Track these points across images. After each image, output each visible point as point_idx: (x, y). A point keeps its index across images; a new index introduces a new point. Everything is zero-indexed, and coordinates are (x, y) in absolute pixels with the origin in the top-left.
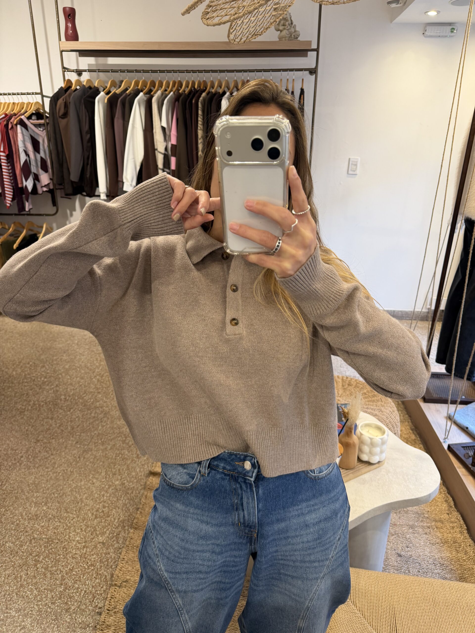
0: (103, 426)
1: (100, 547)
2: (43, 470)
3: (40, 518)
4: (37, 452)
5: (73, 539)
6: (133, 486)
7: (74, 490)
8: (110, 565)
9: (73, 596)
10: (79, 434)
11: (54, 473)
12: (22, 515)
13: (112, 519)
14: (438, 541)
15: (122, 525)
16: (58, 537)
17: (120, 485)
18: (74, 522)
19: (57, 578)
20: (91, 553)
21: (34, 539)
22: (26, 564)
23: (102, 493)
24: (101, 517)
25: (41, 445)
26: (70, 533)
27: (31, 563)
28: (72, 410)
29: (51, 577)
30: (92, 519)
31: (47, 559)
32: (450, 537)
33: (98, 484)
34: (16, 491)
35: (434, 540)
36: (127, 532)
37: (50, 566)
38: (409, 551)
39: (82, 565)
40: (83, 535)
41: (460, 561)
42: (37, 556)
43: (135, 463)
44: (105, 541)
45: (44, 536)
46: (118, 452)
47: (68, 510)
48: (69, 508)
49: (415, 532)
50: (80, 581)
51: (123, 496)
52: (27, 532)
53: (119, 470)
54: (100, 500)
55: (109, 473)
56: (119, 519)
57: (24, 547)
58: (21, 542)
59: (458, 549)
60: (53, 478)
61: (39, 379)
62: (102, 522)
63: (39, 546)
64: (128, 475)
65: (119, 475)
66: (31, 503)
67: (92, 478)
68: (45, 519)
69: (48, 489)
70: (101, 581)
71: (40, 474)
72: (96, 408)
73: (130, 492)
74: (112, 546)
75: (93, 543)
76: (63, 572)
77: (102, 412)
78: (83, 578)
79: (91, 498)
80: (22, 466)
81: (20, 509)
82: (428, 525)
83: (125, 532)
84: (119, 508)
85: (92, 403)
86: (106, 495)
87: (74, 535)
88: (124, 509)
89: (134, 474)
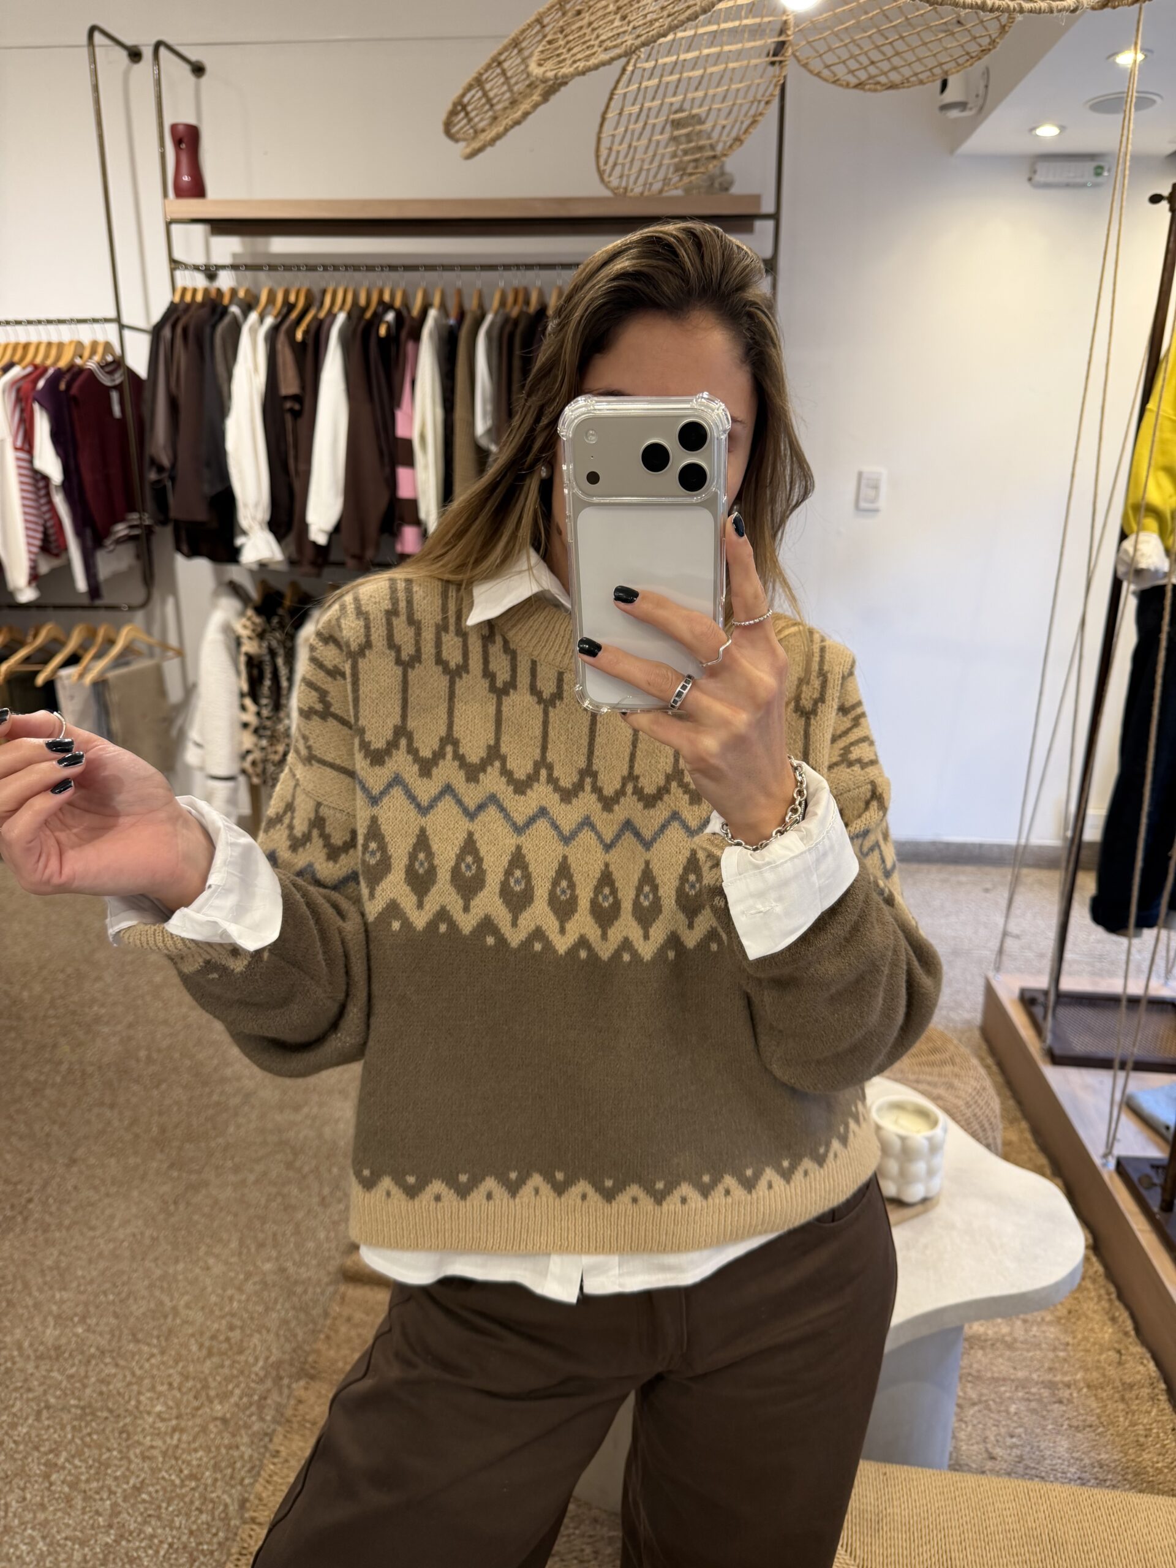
0: (238, 1127)
1: (215, 1430)
2: (82, 1234)
3: (66, 1355)
4: (70, 1188)
5: (148, 1408)
6: (309, 1274)
7: (158, 1283)
8: (238, 1477)
9: (139, 1557)
10: (176, 1144)
11: (110, 1241)
12: (20, 1348)
13: (251, 1360)
14: (1092, 1419)
15: (274, 1373)
16: (110, 1405)
17: (275, 1273)
18: (152, 1366)
19: (101, 1510)
20: (193, 1446)
21: (48, 1407)
22: (21, 1472)
23: (229, 1292)
24: (225, 1353)
25: (81, 1172)
26: (139, 1393)
27: (36, 1469)
28: (164, 1086)
29: (84, 1508)
30: (198, 1359)
31: (77, 1462)
32: (1123, 1410)
33: (218, 1269)
34: (9, 1287)
35: (1080, 1418)
36: (286, 1391)
37: (83, 1478)
38: (1011, 1447)
39: (167, 1476)
40: (174, 1397)
41: (1147, 1473)
42: (51, 1451)
43: (315, 1217)
44: (228, 1416)
45: (73, 1402)
46: (273, 1190)
47: (140, 1336)
48: (142, 1330)
49: (1031, 1398)
50: (159, 1518)
51: (281, 1300)
52: (29, 1390)
53: (275, 1235)
54: (221, 1309)
55: (248, 1241)
56: (267, 1358)
57: (20, 1428)
58: (15, 1415)
59: (1142, 1439)
60: (106, 1253)
61: (87, 1010)
62: (222, 1366)
63: (58, 1427)
64: (298, 1246)
65: (275, 1246)
66: (44, 1320)
67: (207, 1253)
68: (80, 1357)
69: (91, 1282)
70: (213, 1519)
71: (74, 1243)
72: (223, 1080)
73: (299, 1289)
74: (247, 1426)
75: (198, 1421)
76: (115, 1493)
78: (167, 1509)
79: (200, 1304)
80: (30, 1222)
81: (18, 1333)
82: (1067, 1379)
83: (281, 1393)
84: (268, 1331)
85: (215, 1069)
86: (237, 1297)
87: (151, 1399)
88: (282, 1332)
89: (311, 1245)
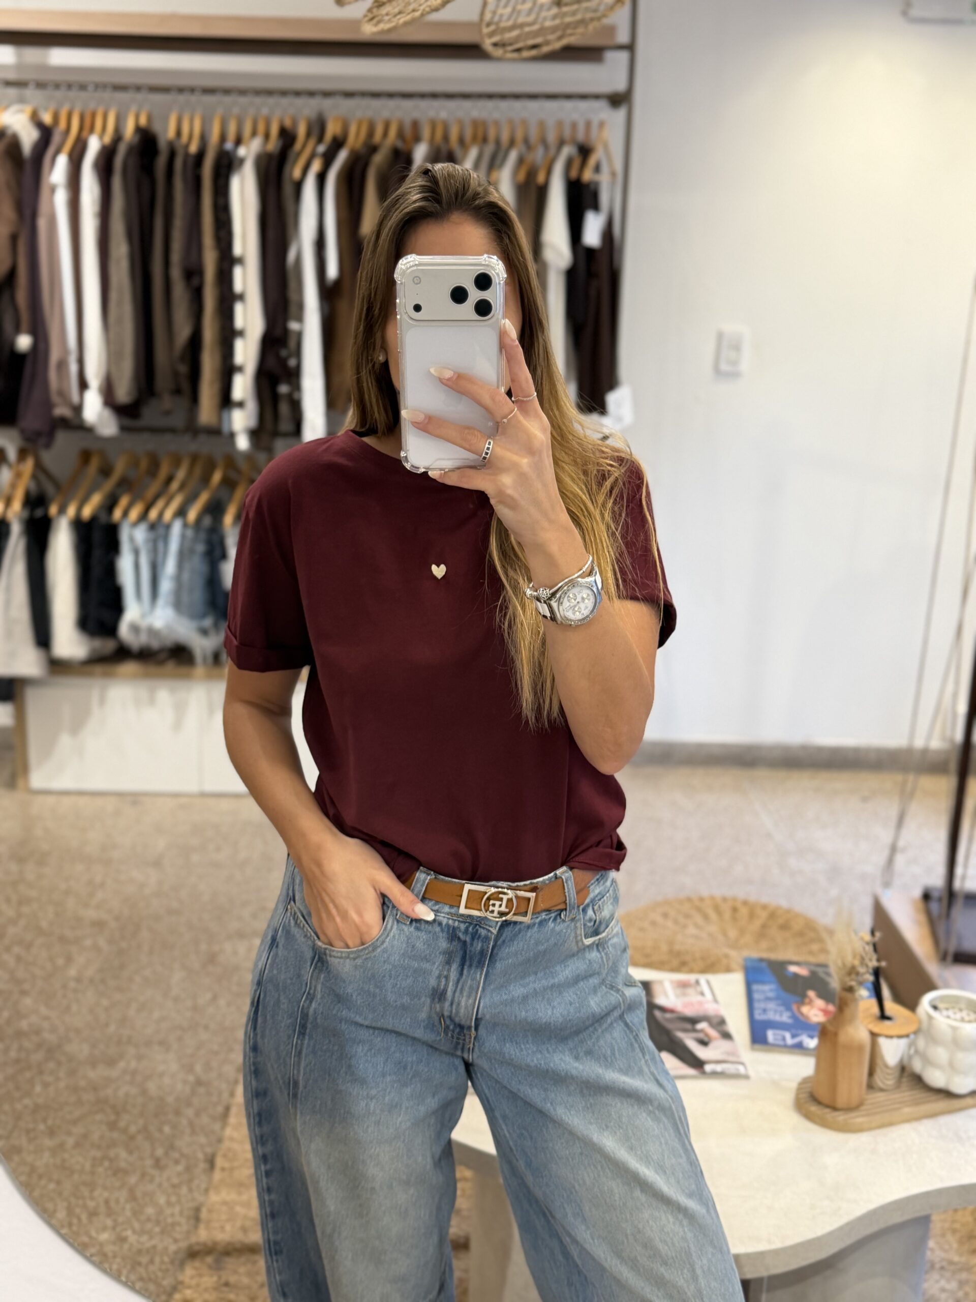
0: (46, 1085)
6: (153, 1242)
17: (114, 1243)
43: (152, 1181)
46: (98, 1154)
51: (125, 1272)
53: (107, 1202)
55: (78, 1210)
64: (135, 1213)
65: (109, 1215)
72: (20, 1034)
73: (144, 1260)
77: (39, 1046)
85: (8, 1022)
89: (150, 1211)
